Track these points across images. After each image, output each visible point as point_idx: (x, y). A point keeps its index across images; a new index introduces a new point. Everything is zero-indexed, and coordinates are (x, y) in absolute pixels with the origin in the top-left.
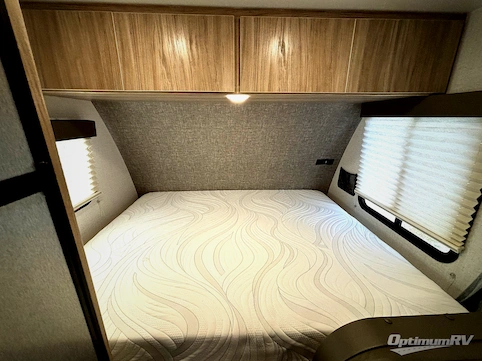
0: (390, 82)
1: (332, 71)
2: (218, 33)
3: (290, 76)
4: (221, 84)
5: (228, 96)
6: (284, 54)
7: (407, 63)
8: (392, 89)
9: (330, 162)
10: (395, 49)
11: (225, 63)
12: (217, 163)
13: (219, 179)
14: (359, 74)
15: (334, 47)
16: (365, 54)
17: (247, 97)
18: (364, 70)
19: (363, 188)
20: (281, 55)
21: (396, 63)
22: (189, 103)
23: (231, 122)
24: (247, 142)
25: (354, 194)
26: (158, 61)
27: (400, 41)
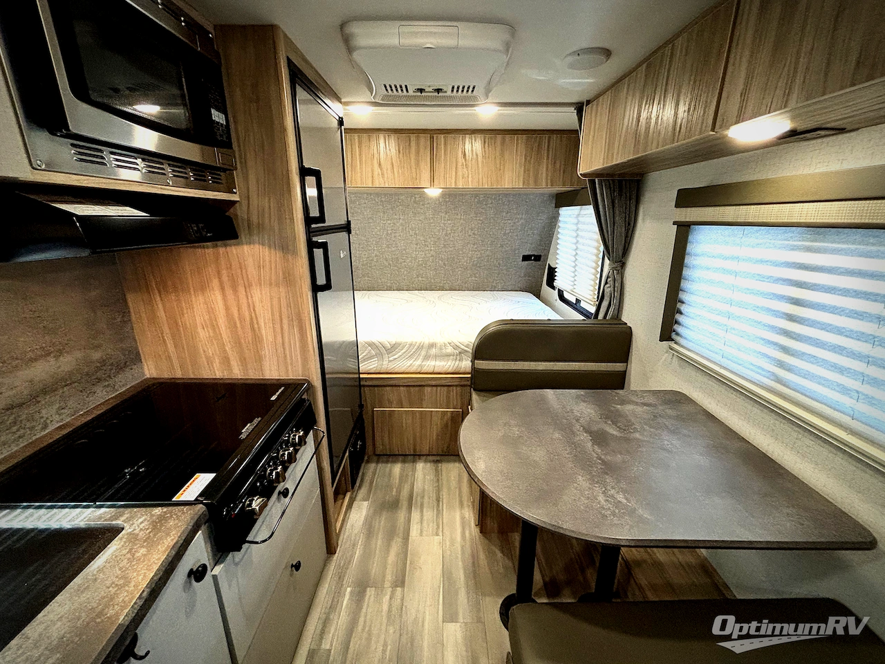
0: (547, 179)
1: (502, 171)
2: (418, 145)
3: (470, 176)
4: (420, 182)
5: (425, 190)
6: (465, 160)
7: (558, 166)
8: (549, 184)
9: (538, 258)
10: (548, 155)
11: (422, 165)
12: (415, 259)
13: (418, 276)
14: (522, 173)
15: (502, 154)
16: (526, 159)
17: (442, 190)
18: (526, 171)
19: (558, 283)
20: (464, 161)
21: (550, 166)
22: (391, 195)
23: (429, 213)
24: (446, 235)
25: (553, 288)
26: (376, 165)
27: (551, 150)
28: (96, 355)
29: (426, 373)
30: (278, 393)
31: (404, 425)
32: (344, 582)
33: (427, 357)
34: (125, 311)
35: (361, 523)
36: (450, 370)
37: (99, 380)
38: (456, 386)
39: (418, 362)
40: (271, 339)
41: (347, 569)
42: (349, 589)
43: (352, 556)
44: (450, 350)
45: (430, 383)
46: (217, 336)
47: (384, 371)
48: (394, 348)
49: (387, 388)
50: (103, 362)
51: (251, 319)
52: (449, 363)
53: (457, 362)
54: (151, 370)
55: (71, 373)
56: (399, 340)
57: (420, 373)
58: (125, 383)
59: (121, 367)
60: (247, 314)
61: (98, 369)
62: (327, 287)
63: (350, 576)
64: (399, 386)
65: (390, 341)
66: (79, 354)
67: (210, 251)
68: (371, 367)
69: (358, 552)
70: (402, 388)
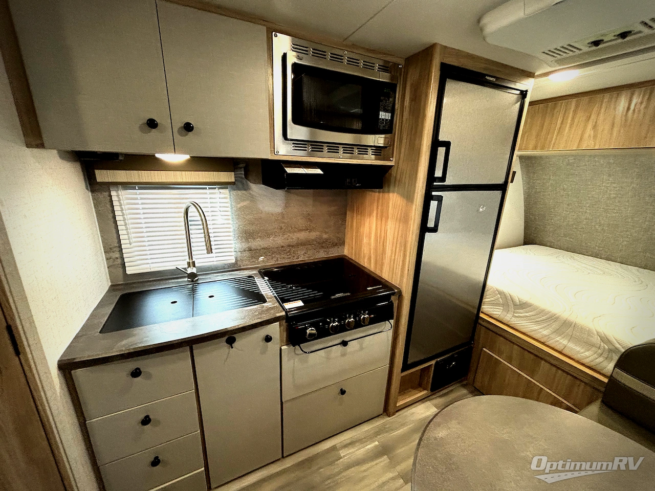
28: (325, 236)
29: (553, 349)
30: (374, 287)
31: (507, 381)
32: (379, 437)
33: (557, 332)
34: (344, 220)
35: (420, 417)
36: (586, 361)
37: (322, 247)
38: (586, 383)
39: (545, 332)
40: (389, 254)
41: (387, 432)
42: (377, 443)
43: (397, 429)
44: (596, 340)
45: (548, 358)
46: (369, 244)
47: (505, 322)
48: (523, 305)
49: (502, 338)
50: (327, 240)
51: (384, 240)
52: (587, 354)
53: (601, 359)
54: (346, 251)
55: (313, 240)
56: (531, 301)
57: (543, 343)
58: (334, 253)
59: (335, 245)
60: (383, 234)
61: (324, 242)
62: (434, 230)
63: (385, 437)
64: (514, 343)
65: (520, 297)
66: (318, 233)
67: (377, 194)
68: (495, 313)
69: (401, 430)
70: (516, 347)
